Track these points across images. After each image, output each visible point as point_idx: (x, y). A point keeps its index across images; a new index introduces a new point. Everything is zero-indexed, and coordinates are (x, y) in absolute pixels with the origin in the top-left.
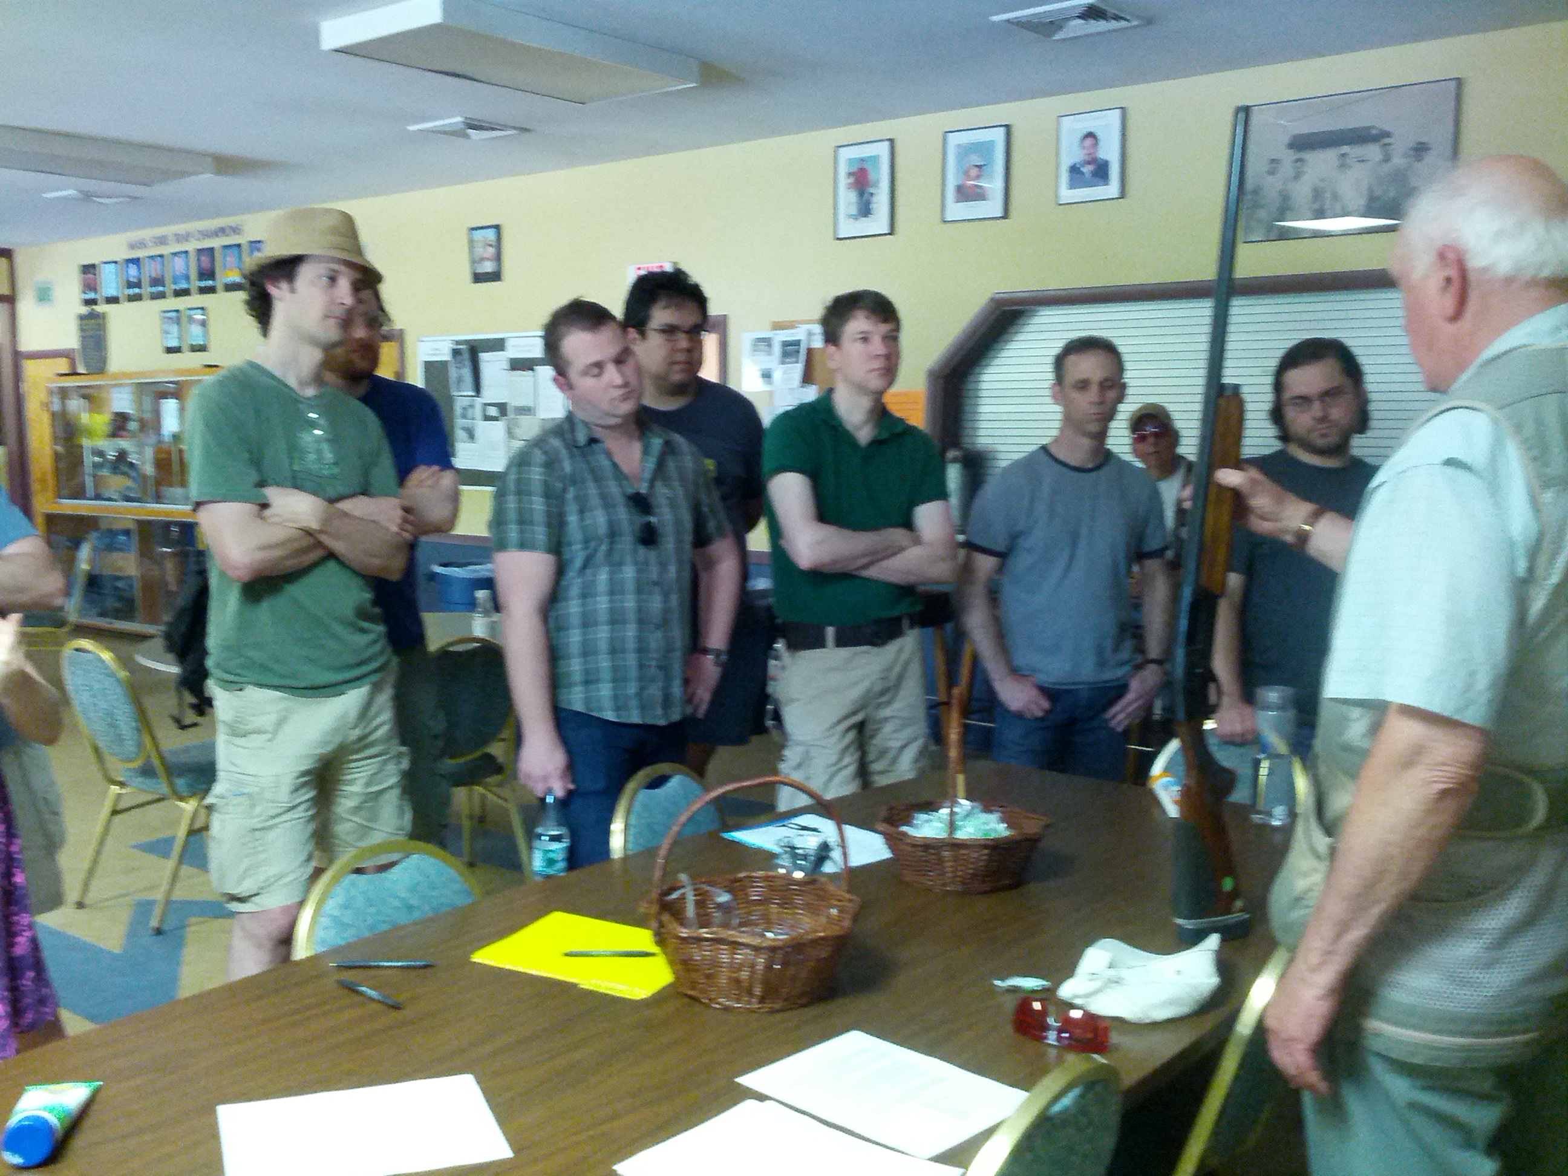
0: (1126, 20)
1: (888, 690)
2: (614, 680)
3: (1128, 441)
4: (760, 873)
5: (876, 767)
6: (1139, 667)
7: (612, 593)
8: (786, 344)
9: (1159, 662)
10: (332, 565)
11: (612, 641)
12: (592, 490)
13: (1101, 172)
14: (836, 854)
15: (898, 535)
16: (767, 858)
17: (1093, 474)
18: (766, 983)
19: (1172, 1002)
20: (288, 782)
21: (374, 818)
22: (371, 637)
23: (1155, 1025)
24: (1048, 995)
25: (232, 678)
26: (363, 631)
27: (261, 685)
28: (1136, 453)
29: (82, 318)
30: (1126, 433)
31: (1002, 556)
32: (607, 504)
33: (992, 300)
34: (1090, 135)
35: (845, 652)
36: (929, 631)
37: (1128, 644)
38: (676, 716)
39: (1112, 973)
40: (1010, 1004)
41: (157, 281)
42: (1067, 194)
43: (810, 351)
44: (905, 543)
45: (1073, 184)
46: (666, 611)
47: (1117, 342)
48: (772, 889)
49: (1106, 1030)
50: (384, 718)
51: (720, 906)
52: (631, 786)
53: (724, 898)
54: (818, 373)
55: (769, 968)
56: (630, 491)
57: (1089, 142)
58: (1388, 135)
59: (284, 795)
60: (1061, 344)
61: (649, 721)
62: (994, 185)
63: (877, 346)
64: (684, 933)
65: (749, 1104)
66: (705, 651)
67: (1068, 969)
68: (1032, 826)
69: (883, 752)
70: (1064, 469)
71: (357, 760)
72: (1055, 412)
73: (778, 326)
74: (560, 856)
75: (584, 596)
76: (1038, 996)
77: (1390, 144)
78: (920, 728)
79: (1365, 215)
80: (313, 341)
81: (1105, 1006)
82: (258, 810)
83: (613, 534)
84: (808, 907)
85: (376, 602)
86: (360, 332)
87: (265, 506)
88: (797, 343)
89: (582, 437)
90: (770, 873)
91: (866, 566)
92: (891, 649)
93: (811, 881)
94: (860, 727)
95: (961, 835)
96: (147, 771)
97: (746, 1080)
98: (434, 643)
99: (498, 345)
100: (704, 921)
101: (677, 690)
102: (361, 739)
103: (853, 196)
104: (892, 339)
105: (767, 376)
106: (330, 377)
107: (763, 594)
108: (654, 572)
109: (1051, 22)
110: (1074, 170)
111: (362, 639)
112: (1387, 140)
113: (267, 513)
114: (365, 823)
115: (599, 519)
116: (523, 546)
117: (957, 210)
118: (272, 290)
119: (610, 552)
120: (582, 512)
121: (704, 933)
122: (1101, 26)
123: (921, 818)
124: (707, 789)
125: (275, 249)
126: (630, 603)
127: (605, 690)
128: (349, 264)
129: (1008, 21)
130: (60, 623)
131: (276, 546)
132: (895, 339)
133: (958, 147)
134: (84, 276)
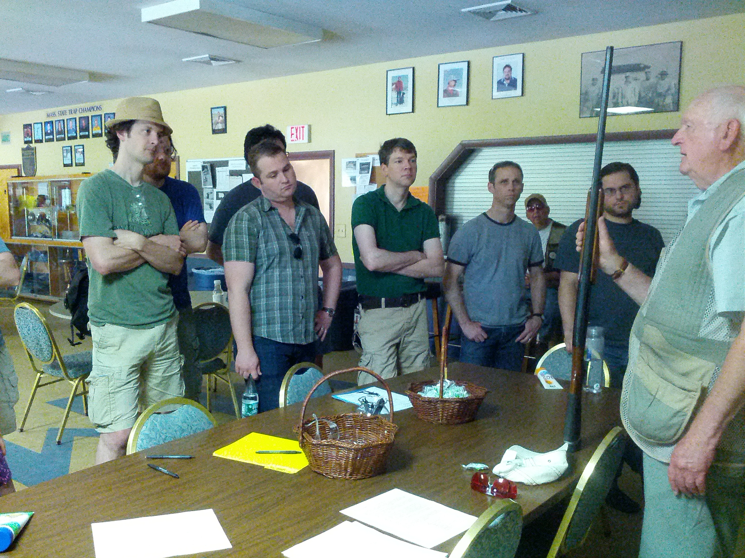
0: (525, 11)
1: (410, 329)
2: (282, 323)
3: (525, 211)
4: (351, 414)
5: (404, 365)
6: (529, 318)
7: (281, 281)
8: (362, 164)
9: (539, 315)
10: (146, 267)
11: (281, 304)
12: (271, 232)
13: (513, 84)
14: (387, 405)
15: (416, 254)
16: (355, 407)
17: (508, 227)
18: (353, 465)
19: (547, 475)
20: (126, 370)
21: (166, 389)
22: (166, 301)
23: (537, 486)
24: (488, 472)
25: (99, 320)
26: (162, 298)
27: (113, 324)
28: (528, 216)
29: (23, 149)
30: (524, 207)
31: (465, 265)
32: (278, 238)
33: (460, 144)
34: (508, 66)
35: (390, 310)
36: (430, 301)
37: (524, 308)
38: (311, 340)
39: (518, 461)
40: (469, 476)
41: (59, 133)
42: (497, 94)
43: (373, 168)
44: (419, 258)
45: (499, 90)
46: (306, 290)
47: (521, 165)
48: (356, 421)
49: (515, 488)
50: (172, 340)
51: (331, 429)
52: (289, 373)
53: (334, 425)
54: (378, 178)
55: (354, 459)
56: (290, 233)
57: (507, 69)
58: (649, 67)
59: (124, 377)
60: (493, 165)
61: (298, 342)
62: (462, 90)
63: (406, 164)
64: (315, 442)
65: (346, 524)
66: (325, 309)
67: (498, 460)
68: (480, 393)
69: (409, 357)
70: (494, 224)
71: (158, 361)
72: (490, 196)
73: (358, 156)
74: (255, 407)
75: (267, 283)
76: (483, 472)
77: (649, 72)
78: (426, 346)
79: (637, 106)
80: (138, 160)
81: (514, 477)
82: (111, 383)
83: (281, 254)
84: (373, 430)
85: (168, 285)
86: (161, 156)
87: (115, 239)
88: (368, 164)
89: (267, 208)
90: (356, 414)
91: (400, 269)
92: (413, 307)
93: (375, 417)
94: (398, 345)
95: (446, 396)
96: (54, 366)
97: (345, 512)
98: (194, 305)
99: (225, 164)
100: (324, 436)
101: (311, 327)
102: (161, 350)
103: (395, 95)
104: (413, 160)
105: (353, 179)
106: (146, 177)
107: (352, 283)
108: (301, 272)
109: (490, 12)
110: (500, 83)
111: (162, 302)
112: (647, 70)
113: (115, 242)
114: (163, 391)
115: (275, 246)
116: (238, 259)
117: (444, 101)
118: (119, 136)
119: (280, 262)
120: (266, 243)
121: (324, 442)
122: (514, 14)
123: (427, 388)
124: (325, 375)
125: (121, 117)
126: (289, 286)
127: (277, 327)
128: (156, 124)
129: (470, 11)
130: (13, 296)
131: (120, 257)
132: (415, 161)
133: (445, 71)
134: (25, 130)
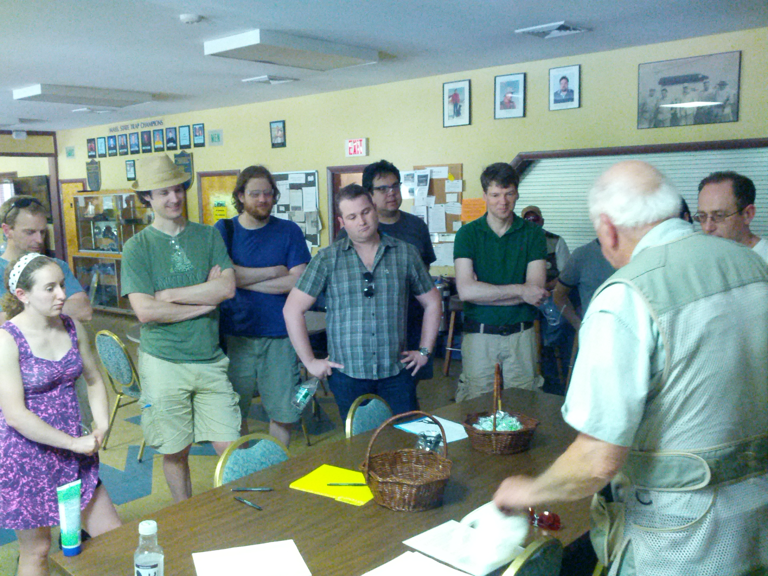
0: (579, 30)
2: (353, 359)
7: (351, 319)
8: (419, 177)
13: (570, 95)
29: (88, 164)
33: (519, 154)
34: (564, 78)
41: (122, 147)
43: (431, 180)
45: (556, 101)
48: (411, 456)
54: (436, 190)
55: (417, 494)
56: (365, 272)
57: (564, 81)
58: (706, 78)
64: (380, 480)
65: (408, 553)
68: (531, 426)
73: (416, 168)
77: (707, 82)
84: (428, 464)
89: (347, 246)
93: (433, 452)
95: (499, 429)
96: (134, 389)
97: (407, 542)
99: (285, 177)
103: (452, 107)
105: (412, 192)
109: (544, 32)
110: (557, 95)
112: (705, 81)
121: (389, 480)
122: (568, 32)
123: (482, 420)
126: (359, 324)
129: (524, 32)
133: (501, 83)
134: (89, 144)
